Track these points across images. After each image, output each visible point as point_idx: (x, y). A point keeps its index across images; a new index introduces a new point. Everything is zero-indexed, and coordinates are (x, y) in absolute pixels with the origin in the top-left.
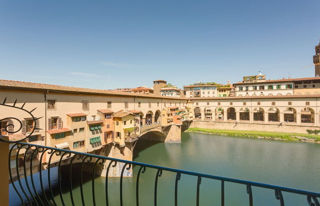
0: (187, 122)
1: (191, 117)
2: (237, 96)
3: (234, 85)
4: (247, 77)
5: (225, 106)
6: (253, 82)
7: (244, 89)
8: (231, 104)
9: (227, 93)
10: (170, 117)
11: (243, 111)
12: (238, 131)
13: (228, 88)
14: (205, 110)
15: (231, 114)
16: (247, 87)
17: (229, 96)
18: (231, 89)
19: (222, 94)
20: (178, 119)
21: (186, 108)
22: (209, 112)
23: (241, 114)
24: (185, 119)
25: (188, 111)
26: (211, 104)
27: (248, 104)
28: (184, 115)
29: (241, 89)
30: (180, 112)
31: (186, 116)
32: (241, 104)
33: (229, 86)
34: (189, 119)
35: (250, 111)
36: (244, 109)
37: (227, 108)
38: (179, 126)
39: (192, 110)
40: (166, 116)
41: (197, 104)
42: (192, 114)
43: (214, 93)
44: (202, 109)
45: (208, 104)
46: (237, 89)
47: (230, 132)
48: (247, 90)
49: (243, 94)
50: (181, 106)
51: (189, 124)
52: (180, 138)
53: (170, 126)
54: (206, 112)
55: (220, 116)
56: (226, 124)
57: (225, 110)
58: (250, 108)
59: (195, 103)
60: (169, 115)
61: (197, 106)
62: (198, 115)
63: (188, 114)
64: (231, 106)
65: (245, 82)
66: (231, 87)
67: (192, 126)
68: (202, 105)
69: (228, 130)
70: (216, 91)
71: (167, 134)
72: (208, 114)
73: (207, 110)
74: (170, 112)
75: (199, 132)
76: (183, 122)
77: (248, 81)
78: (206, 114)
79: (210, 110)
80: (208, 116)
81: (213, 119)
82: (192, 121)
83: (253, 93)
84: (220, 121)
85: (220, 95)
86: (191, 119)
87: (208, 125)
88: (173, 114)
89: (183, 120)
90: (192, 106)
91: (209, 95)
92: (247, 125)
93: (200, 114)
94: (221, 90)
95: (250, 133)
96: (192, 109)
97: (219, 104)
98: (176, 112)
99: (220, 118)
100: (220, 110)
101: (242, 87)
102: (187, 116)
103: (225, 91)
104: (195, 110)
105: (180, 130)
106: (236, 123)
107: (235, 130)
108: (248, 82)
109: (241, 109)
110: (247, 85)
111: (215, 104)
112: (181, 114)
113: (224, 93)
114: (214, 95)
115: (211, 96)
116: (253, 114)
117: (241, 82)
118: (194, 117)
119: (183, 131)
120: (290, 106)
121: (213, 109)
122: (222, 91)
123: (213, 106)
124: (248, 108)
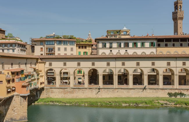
0: (36, 90)
1: (41, 83)
2: (100, 54)
3: (96, 40)
4: (111, 31)
5: (86, 66)
6: (118, 37)
7: (108, 45)
8: (93, 64)
9: (89, 50)
10: (12, 85)
11: (107, 73)
12: (101, 98)
13: (89, 43)
14: (61, 73)
15: (93, 77)
16: (111, 43)
17: (91, 54)
18: (92, 45)
19: (82, 51)
20: (23, 87)
21: (35, 70)
22: (66, 76)
23: (104, 76)
24: (33, 87)
25: (38, 75)
26: (70, 64)
27: (112, 64)
28: (32, 80)
29: (104, 46)
30: (26, 77)
31: (34, 82)
32: (104, 64)
33: (90, 41)
34: (39, 86)
35: (114, 74)
36: (107, 71)
37: (89, 69)
38: (24, 97)
39: (43, 73)
40: (5, 83)
41: (50, 64)
42: (43, 79)
43: (72, 49)
44: (57, 71)
45: (65, 64)
46: (100, 45)
47: (92, 100)
48: (111, 47)
49: (107, 52)
50: (28, 69)
51: (38, 93)
52: (26, 114)
53: (11, 98)
54: (62, 76)
55: (80, 80)
56: (87, 91)
57: (86, 71)
58: (114, 70)
59: (48, 63)
60: (9, 81)
61: (51, 67)
62: (51, 80)
63: (38, 79)
64: (94, 67)
65: (109, 37)
66: (93, 42)
67: (43, 96)
68: (57, 67)
69: (90, 98)
70: (75, 47)
71: (7, 110)
72: (65, 78)
73: (64, 73)
74: (10, 77)
75: (53, 104)
76: (31, 91)
77: (112, 36)
78: (62, 79)
79: (67, 73)
80: (64, 81)
81: (72, 85)
82: (43, 89)
83: (117, 51)
84: (81, 86)
85: (80, 52)
86: (43, 86)
87: (65, 93)
88: (16, 80)
89: (30, 88)
90: (43, 67)
91: (66, 52)
92: (111, 90)
93: (54, 79)
94: (80, 46)
95: (114, 100)
96: (43, 71)
97: (79, 64)
98: (20, 76)
99: (79, 83)
100: (80, 72)
101: (105, 44)
102: (36, 81)
103: (85, 47)
104: (47, 73)
105: (26, 103)
106: (99, 89)
107: (98, 98)
108: (112, 38)
109: (105, 71)
110: (111, 40)
111: (74, 64)
112: (27, 80)
113: (84, 50)
114: (72, 53)
115: (69, 53)
116: (117, 77)
117: (104, 37)
118: (46, 82)
119: (29, 104)
120: (153, 66)
121: (71, 71)
122: (82, 47)
123: (72, 66)
124: (112, 69)
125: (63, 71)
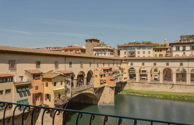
0: (121, 83)
1: (125, 78)
2: (174, 56)
3: (170, 44)
4: (184, 37)
5: (161, 66)
6: (191, 41)
7: (181, 48)
8: (167, 64)
9: (164, 53)
10: (103, 78)
11: (180, 72)
12: (174, 93)
13: (164, 47)
14: (140, 71)
15: (167, 74)
16: (184, 47)
17: (166, 56)
18: (167, 49)
19: (158, 53)
20: (111, 80)
21: (120, 68)
22: (144, 73)
23: (177, 75)
24: (118, 81)
25: (122, 72)
26: (147, 64)
27: (185, 64)
28: (118, 76)
29: (178, 49)
30: (114, 73)
31: (120, 77)
32: (177, 64)
33: (165, 45)
34: (124, 81)
35: (187, 72)
36: (181, 70)
37: (163, 68)
38: (112, 88)
39: (126, 71)
40: (99, 77)
41: (132, 64)
42: (126, 75)
43: (149, 52)
44: (137, 70)
45: (143, 64)
46: (174, 49)
47: (166, 94)
48: (184, 50)
49: (180, 54)
50: (115, 67)
51: (123, 85)
52: (113, 100)
53: (103, 88)
54: (141, 73)
55: (156, 77)
56: (162, 86)
57: (161, 70)
59: (130, 63)
60: (101, 76)
61: (132, 67)
62: (132, 76)
63: (122, 75)
64: (168, 67)
65: (182, 42)
66: (168, 46)
67: (126, 88)
68: (137, 66)
69: (164, 92)
70: (151, 51)
71: (100, 96)
72: (143, 75)
73: (142, 71)
74: (103, 73)
75: (133, 94)
76: (117, 84)
77: (185, 40)
78: (141, 75)
79: (145, 71)
80: (143, 77)
81: (149, 81)
82: (126, 83)
83: (190, 53)
84: (156, 82)
85: (156, 55)
86: (126, 80)
87: (143, 87)
88: (107, 75)
89: (116, 81)
90: (126, 67)
91: (144, 55)
92: (184, 86)
93: (135, 75)
94: (156, 50)
95: (186, 95)
96: (126, 69)
97: (155, 64)
98: (109, 72)
99: (155, 79)
100: (156, 70)
101: (179, 47)
102: (121, 76)
103: (161, 51)
104: (129, 71)
105: (113, 92)
106: (173, 85)
107: (172, 92)
108: (185, 42)
109: (178, 70)
110: (184, 45)
111: (151, 64)
112: (115, 75)
113: (160, 53)
114: (149, 55)
115: (147, 55)
116: (190, 75)
117: (178, 41)
118: (128, 78)
119: (116, 93)
121: (148, 70)
122: (158, 51)
123: (149, 66)
124: (185, 68)
125: (142, 69)
